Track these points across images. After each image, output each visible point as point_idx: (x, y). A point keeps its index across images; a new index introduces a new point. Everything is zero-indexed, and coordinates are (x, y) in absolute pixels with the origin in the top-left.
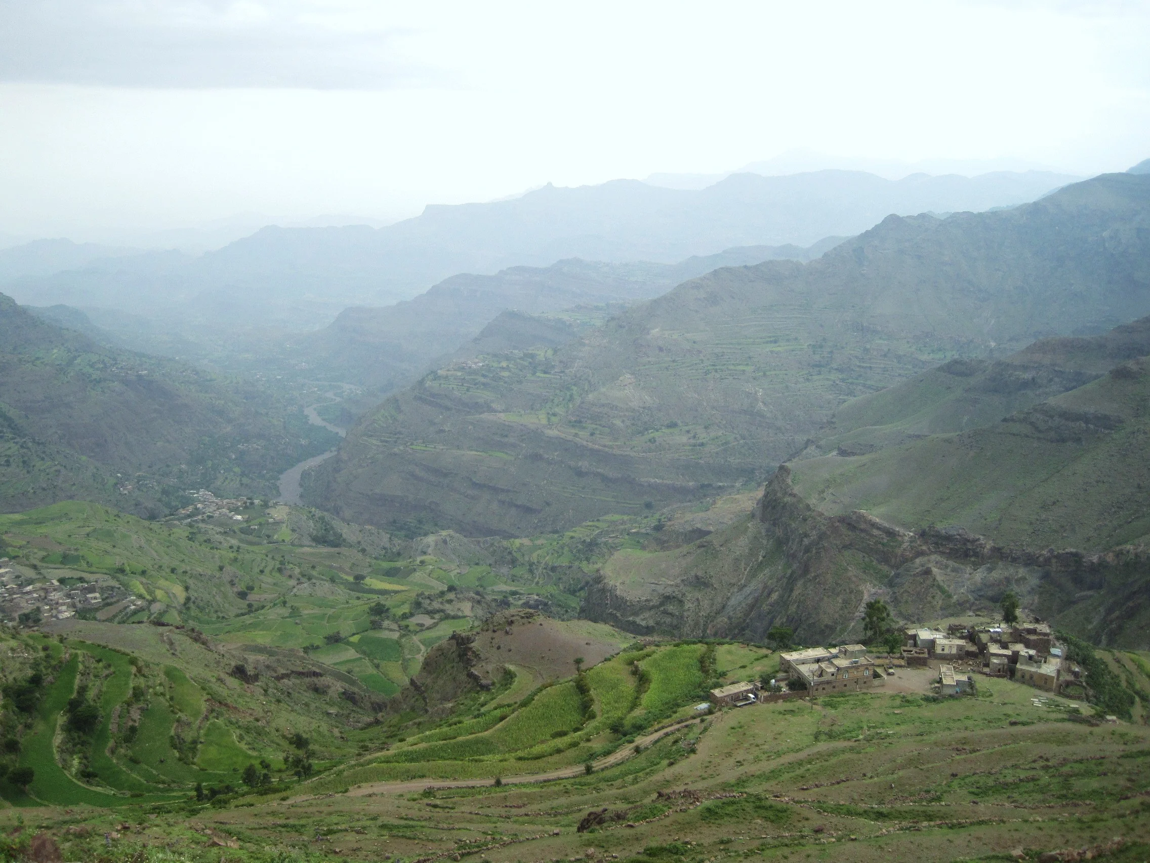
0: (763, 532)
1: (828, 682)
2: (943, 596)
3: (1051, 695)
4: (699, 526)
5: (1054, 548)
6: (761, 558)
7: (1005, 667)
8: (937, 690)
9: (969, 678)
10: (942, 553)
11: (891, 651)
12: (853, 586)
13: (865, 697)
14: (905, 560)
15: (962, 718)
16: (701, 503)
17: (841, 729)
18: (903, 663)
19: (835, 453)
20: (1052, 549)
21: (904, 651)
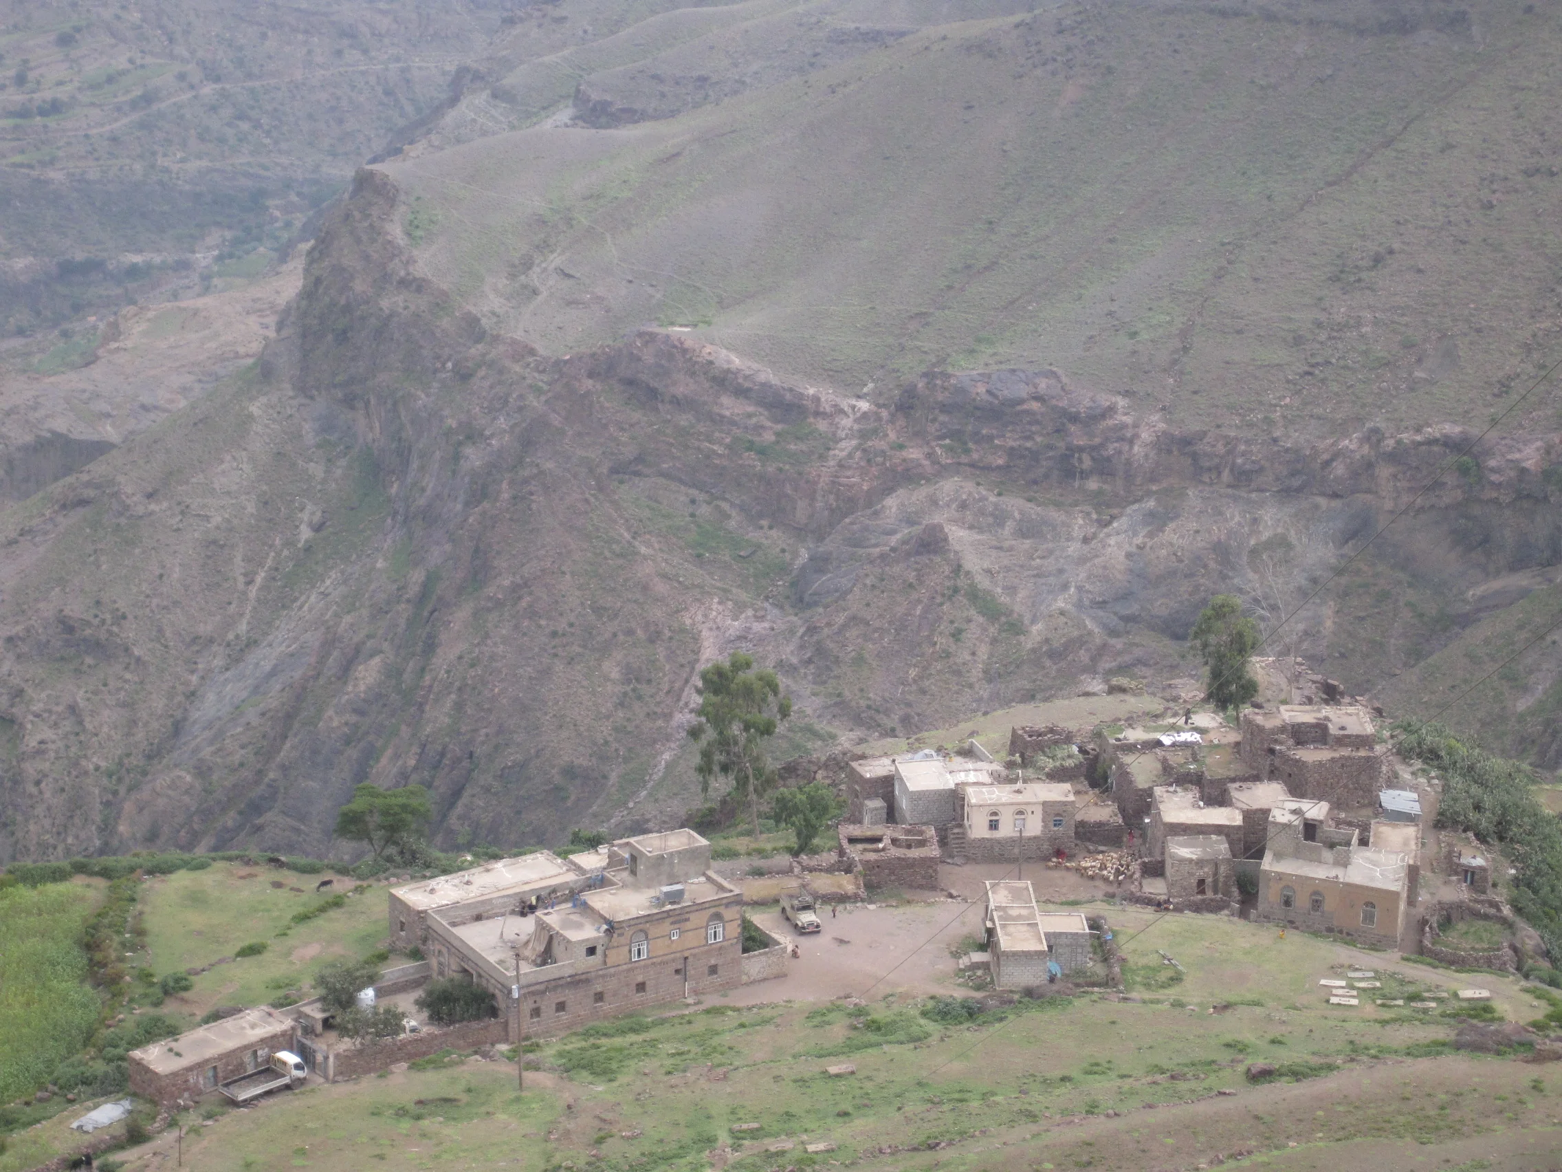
0: (309, 431)
1: (577, 981)
2: (992, 630)
3: (1389, 961)
4: (60, 425)
5: (1382, 425)
6: (305, 534)
7: (1223, 869)
8: (981, 977)
9: (1094, 924)
10: (979, 469)
11: (803, 847)
12: (657, 613)
13: (717, 1023)
14: (847, 504)
15: (1075, 1073)
16: (65, 334)
17: (634, 1153)
18: (847, 884)
19: (564, 115)
20: (1375, 431)
21: (852, 841)
